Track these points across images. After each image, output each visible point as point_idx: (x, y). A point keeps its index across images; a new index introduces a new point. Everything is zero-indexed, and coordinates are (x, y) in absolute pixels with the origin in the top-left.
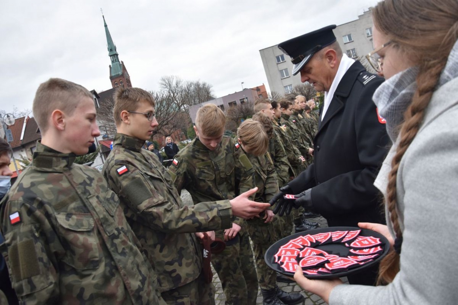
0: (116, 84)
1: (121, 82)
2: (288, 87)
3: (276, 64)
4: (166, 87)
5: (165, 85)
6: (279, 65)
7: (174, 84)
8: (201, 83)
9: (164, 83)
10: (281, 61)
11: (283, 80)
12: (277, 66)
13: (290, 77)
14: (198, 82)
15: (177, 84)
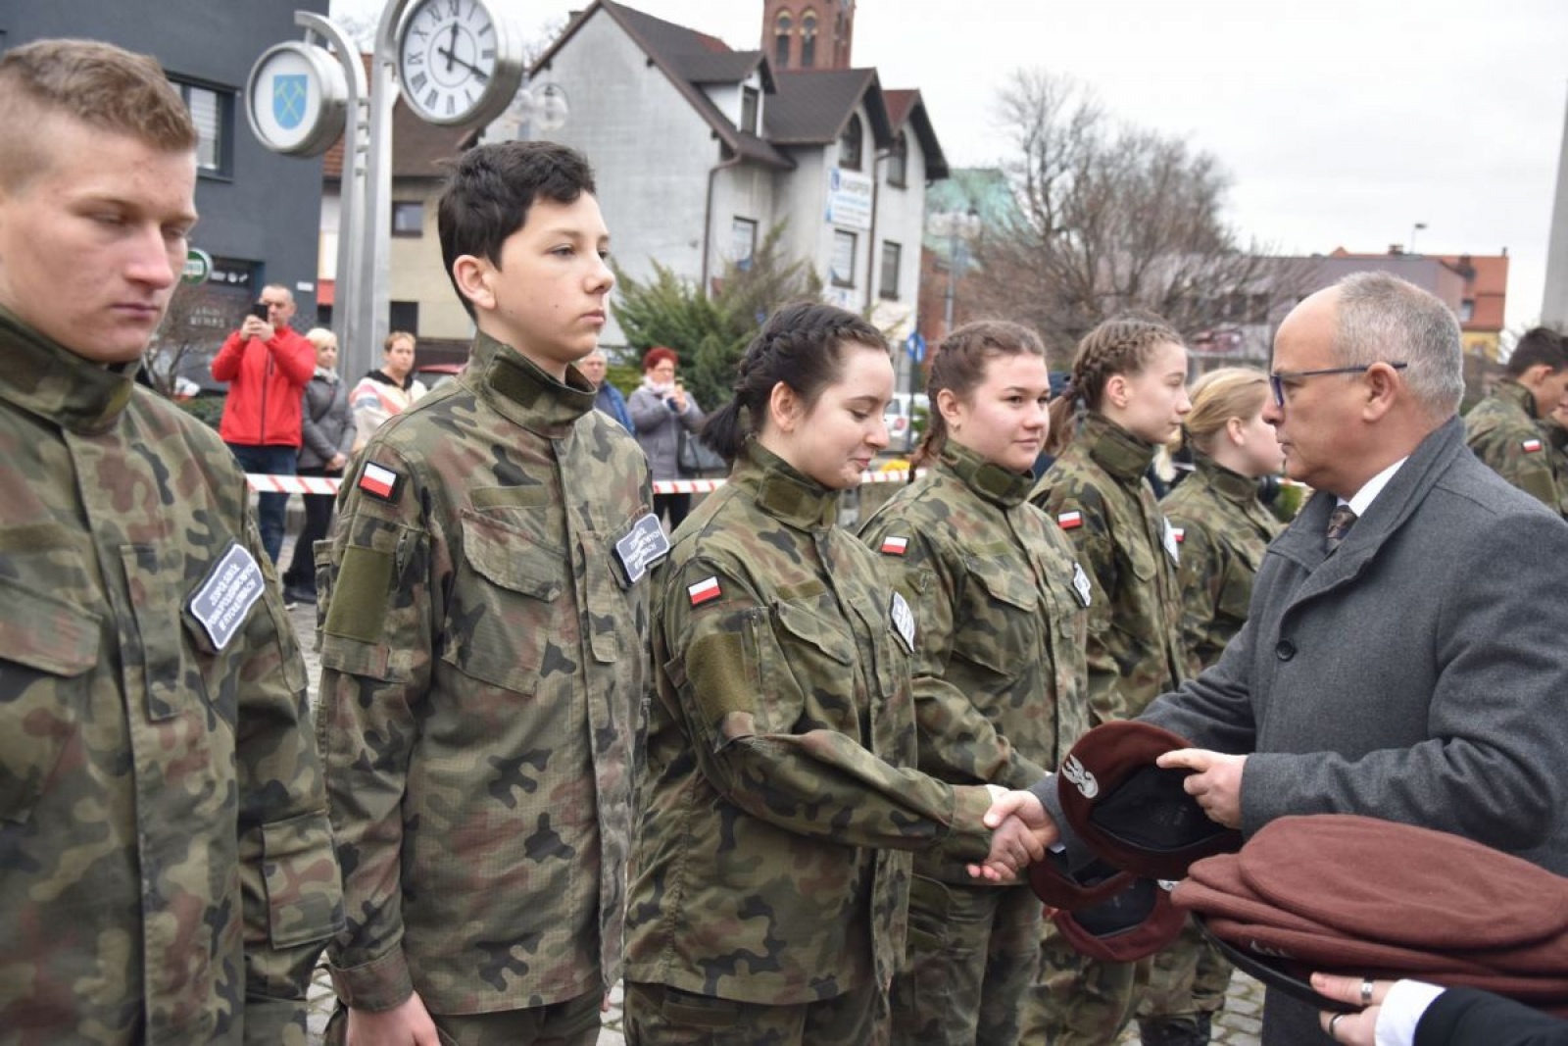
0: (785, 22)
1: (810, 23)
4: (1021, 121)
5: (1021, 108)
7: (1061, 118)
8: (1193, 152)
9: (1020, 96)
14: (1181, 144)
15: (1081, 120)
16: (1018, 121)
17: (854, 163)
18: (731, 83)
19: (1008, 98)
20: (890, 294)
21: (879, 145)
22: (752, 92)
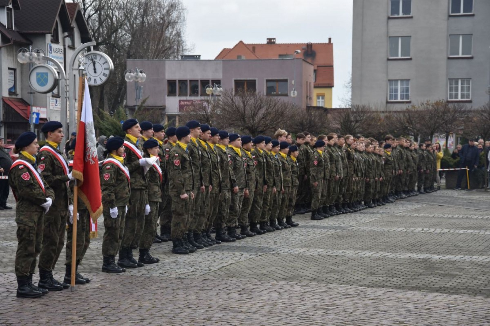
2: (399, 83)
3: (386, 18)
6: (392, 22)
10: (401, 15)
11: (390, 62)
12: (388, 22)
13: (411, 59)
17: (55, 40)
21: (64, 31)
22: (9, 9)
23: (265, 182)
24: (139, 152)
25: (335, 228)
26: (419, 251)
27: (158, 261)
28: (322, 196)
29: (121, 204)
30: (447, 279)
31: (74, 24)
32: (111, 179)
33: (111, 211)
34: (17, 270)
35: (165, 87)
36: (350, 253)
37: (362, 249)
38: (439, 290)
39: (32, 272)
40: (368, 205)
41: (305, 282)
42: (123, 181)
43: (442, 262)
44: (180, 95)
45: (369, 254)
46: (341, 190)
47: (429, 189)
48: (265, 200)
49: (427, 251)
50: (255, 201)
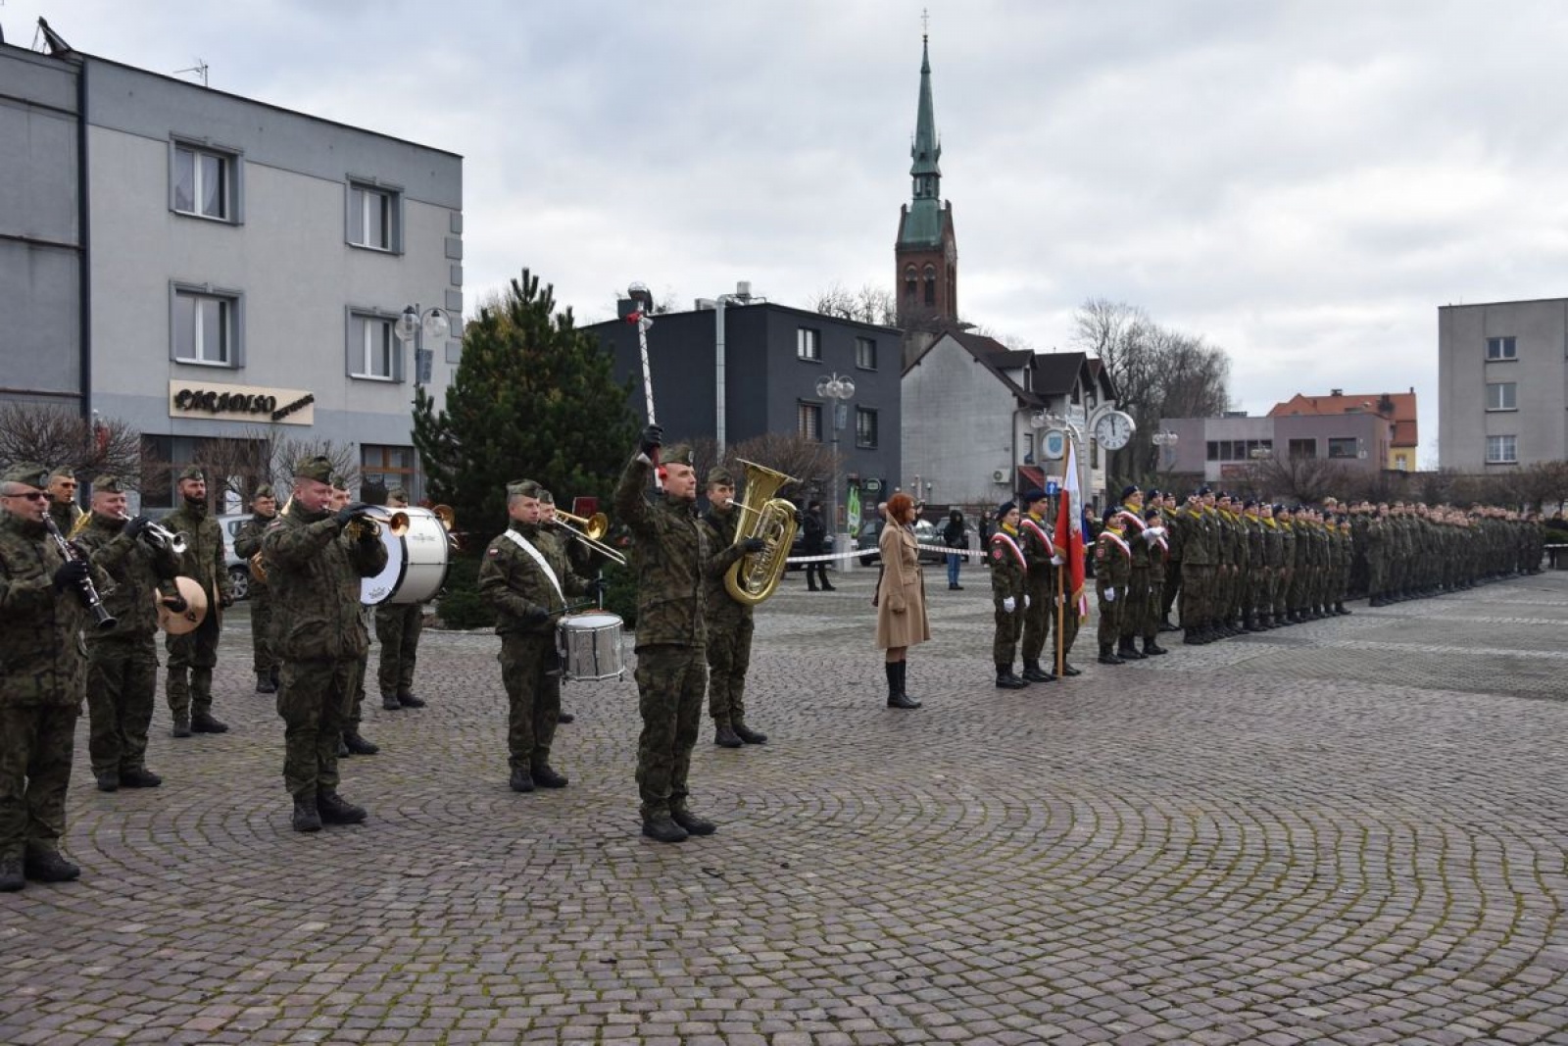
0: (912, 273)
1: (929, 272)
2: (1502, 440)
3: (1482, 362)
4: (1094, 336)
5: (1092, 327)
6: (1490, 367)
7: (1121, 332)
8: (1207, 347)
10: (1502, 357)
11: (1488, 415)
12: (1485, 367)
13: (1516, 411)
14: (1198, 343)
15: (1135, 332)
16: (1090, 336)
17: (1076, 401)
18: (1018, 368)
19: (1085, 322)
20: (1095, 466)
21: (1085, 390)
22: (1027, 370)
23: (1308, 560)
24: (1141, 523)
25: (1398, 617)
26: (1504, 646)
27: (1165, 652)
28: (1384, 577)
29: (1119, 585)
30: (1531, 680)
31: (1097, 382)
32: (1105, 555)
33: (1106, 592)
34: (996, 657)
35: (1205, 450)
36: (1410, 647)
37: (1426, 643)
38: (1518, 694)
39: (1012, 660)
40: (1448, 589)
41: (1342, 681)
42: (1120, 557)
43: (1530, 660)
44: (1223, 458)
45: (1434, 649)
46: (1409, 570)
47: (1533, 569)
48: (1308, 582)
49: (1513, 646)
50: (1294, 584)
